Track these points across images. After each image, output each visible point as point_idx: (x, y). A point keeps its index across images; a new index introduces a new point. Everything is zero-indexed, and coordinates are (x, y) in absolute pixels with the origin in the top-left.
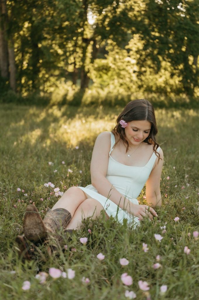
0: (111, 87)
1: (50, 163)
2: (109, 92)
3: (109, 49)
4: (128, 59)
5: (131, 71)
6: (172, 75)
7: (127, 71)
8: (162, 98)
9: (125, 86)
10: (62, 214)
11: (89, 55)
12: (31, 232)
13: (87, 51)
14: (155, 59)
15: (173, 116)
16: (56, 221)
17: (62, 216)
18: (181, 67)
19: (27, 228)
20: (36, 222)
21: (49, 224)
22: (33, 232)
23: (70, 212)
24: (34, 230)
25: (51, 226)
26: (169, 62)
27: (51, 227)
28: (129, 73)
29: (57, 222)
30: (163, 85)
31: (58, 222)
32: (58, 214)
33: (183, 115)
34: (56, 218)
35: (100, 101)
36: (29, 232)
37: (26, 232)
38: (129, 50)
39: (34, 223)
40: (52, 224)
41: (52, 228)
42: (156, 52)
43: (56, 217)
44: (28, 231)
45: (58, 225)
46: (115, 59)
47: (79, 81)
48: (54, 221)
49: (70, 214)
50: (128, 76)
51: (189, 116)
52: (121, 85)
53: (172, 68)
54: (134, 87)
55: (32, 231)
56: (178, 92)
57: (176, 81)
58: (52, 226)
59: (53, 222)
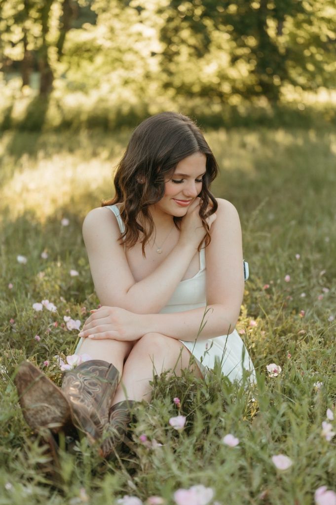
0: (105, 88)
1: (21, 259)
2: (102, 100)
3: (99, 9)
4: (137, 28)
5: (146, 53)
6: (234, 60)
7: (136, 53)
8: (216, 108)
9: (133, 86)
10: (94, 371)
11: (54, 22)
12: (43, 419)
13: (50, 14)
14: (197, 28)
15: (243, 145)
16: (86, 387)
17: (96, 374)
18: (252, 41)
19: (32, 412)
20: (45, 393)
21: (73, 395)
22: (47, 416)
23: (110, 363)
24: (46, 411)
25: (79, 398)
26: (228, 32)
27: (80, 400)
28: (142, 58)
29: (88, 388)
30: (215, 80)
31: (90, 387)
32: (88, 373)
33: (264, 141)
34: (85, 382)
35: (84, 117)
36: (39, 420)
37: (33, 422)
38: (139, 9)
39: (42, 397)
40: (80, 394)
41: (82, 401)
42: (198, 12)
43: (85, 380)
44: (36, 419)
45: (93, 392)
46: (112, 30)
47: (35, 78)
48: (84, 389)
49: (111, 367)
50: (139, 63)
51: (275, 144)
52: (126, 83)
53: (234, 44)
54: (153, 87)
55: (44, 416)
56: (248, 93)
57: (243, 71)
58: (82, 397)
59: (81, 391)
